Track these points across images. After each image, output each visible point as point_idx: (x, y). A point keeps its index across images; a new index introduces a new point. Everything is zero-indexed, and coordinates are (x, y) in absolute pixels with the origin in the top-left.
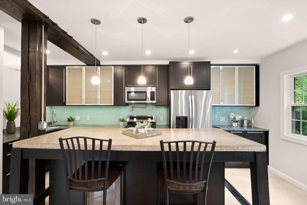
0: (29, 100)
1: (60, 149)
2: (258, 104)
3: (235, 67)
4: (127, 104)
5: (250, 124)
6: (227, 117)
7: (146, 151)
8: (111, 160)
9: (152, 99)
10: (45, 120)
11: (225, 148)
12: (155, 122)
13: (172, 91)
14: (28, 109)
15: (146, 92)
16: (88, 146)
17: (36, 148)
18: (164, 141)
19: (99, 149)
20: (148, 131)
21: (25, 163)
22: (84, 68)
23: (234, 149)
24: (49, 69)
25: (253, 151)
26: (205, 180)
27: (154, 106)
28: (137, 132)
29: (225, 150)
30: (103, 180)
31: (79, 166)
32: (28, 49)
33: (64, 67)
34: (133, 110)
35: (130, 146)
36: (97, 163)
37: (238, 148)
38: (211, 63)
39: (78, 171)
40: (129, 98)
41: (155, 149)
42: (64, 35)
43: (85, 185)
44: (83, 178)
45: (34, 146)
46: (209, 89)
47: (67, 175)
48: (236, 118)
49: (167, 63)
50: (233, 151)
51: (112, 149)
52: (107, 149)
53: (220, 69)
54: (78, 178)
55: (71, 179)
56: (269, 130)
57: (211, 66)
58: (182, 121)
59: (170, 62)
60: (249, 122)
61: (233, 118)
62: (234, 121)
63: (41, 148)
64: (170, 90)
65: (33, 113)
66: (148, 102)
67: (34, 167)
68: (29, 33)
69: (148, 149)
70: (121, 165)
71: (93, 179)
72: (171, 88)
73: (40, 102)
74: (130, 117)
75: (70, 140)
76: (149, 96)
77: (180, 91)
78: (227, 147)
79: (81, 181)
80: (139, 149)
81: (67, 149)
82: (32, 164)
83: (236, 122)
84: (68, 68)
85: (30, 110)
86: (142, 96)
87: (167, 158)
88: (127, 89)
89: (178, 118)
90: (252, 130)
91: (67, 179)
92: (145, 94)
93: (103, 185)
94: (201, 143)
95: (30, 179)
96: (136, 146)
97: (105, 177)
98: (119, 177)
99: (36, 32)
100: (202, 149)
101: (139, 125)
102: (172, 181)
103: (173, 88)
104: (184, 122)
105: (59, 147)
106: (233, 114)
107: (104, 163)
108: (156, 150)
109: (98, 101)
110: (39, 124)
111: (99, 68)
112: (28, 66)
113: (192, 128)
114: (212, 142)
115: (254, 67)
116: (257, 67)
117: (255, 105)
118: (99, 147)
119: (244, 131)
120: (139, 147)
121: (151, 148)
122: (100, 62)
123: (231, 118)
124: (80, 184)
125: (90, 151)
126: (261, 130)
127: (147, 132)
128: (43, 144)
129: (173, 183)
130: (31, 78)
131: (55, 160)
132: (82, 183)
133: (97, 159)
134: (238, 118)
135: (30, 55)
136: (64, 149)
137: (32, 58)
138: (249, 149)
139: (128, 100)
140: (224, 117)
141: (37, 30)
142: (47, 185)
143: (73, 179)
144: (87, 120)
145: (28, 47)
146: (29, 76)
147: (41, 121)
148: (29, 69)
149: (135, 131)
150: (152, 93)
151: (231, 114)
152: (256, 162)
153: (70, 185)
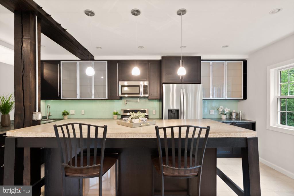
0: (23, 91)
1: (55, 137)
2: (245, 97)
3: (224, 63)
4: (121, 98)
5: (238, 116)
6: (216, 110)
7: (141, 138)
8: (106, 148)
9: (145, 92)
10: (39, 111)
11: (218, 134)
12: (148, 115)
13: (164, 85)
14: (23, 100)
15: (138, 86)
16: (83, 134)
17: (31, 136)
18: (159, 127)
19: (94, 137)
20: (142, 120)
21: (19, 152)
22: (78, 63)
23: (226, 135)
24: (43, 64)
25: (245, 136)
26: (200, 164)
27: (147, 100)
28: (131, 122)
29: (218, 137)
30: (98, 166)
31: (74, 155)
32: (21, 40)
33: (59, 62)
34: (126, 104)
35: (126, 133)
36: (92, 151)
37: (230, 134)
38: (202, 58)
39: (73, 159)
40: (123, 92)
41: (149, 136)
42: (57, 27)
43: (81, 172)
44: (79, 165)
45: (29, 134)
46: (200, 83)
47: (63, 162)
48: (224, 111)
49: (159, 58)
50: (226, 137)
51: (107, 137)
52: (102, 137)
53: (210, 64)
54: (74, 165)
55: (67, 166)
56: (256, 122)
57: (202, 62)
58: (174, 113)
59: (162, 57)
60: (237, 115)
61: (222, 110)
62: (223, 114)
63: (36, 137)
64: (163, 84)
65: (27, 104)
66: (141, 96)
67: (29, 157)
68: (22, 24)
69: (143, 136)
70: (116, 153)
71: (88, 165)
72: (163, 81)
73: (34, 93)
74: (124, 110)
75: (65, 126)
76: (142, 90)
77: (171, 85)
78: (220, 134)
79: (76, 167)
80: (134, 136)
81: (63, 137)
82: (27, 153)
83: (225, 115)
84: (62, 63)
85: (24, 101)
86: (136, 90)
87: (163, 144)
88: (121, 83)
89: (170, 111)
90: (240, 122)
91: (63, 166)
92: (138, 88)
93: (99, 171)
94: (195, 128)
95: (25, 169)
96: (131, 133)
97: (100, 163)
98: (115, 164)
99: (29, 23)
100: (196, 136)
101: (133, 115)
102: (167, 166)
103: (165, 82)
104: (176, 114)
105: (54, 135)
106: (222, 107)
107: (99, 151)
108: (151, 137)
109: (92, 95)
110: (33, 114)
111: (93, 62)
112: (22, 56)
113: (183, 118)
114: (207, 127)
115: (242, 62)
116: (245, 62)
117: (242, 98)
118: (94, 134)
119: (233, 123)
120: (134, 135)
121: (145, 135)
122: (94, 57)
123: (220, 111)
124: (76, 171)
125: (85, 139)
126: (248, 122)
127: (141, 122)
128: (37, 132)
129: (168, 168)
130: (25, 69)
131: (50, 149)
132: (78, 169)
133: (92, 147)
134: (227, 111)
135: (23, 45)
136: (60, 137)
137: (26, 49)
138: (241, 135)
139: (122, 94)
140: (214, 111)
141: (31, 20)
142: (43, 175)
143: (69, 166)
144: (82, 114)
145: (21, 37)
146: (23, 67)
147: (35, 111)
148: (23, 60)
149: (130, 121)
150: (145, 87)
151: (220, 107)
152: (247, 147)
153: (66, 172)
